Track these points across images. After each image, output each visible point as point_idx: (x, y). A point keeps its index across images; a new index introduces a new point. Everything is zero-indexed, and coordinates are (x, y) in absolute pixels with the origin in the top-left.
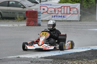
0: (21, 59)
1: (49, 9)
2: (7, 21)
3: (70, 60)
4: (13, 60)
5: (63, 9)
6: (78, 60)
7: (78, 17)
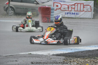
0: (33, 55)
1: (62, 6)
2: (20, 17)
3: (82, 58)
4: (25, 56)
5: (77, 6)
6: (90, 58)
7: (92, 15)
